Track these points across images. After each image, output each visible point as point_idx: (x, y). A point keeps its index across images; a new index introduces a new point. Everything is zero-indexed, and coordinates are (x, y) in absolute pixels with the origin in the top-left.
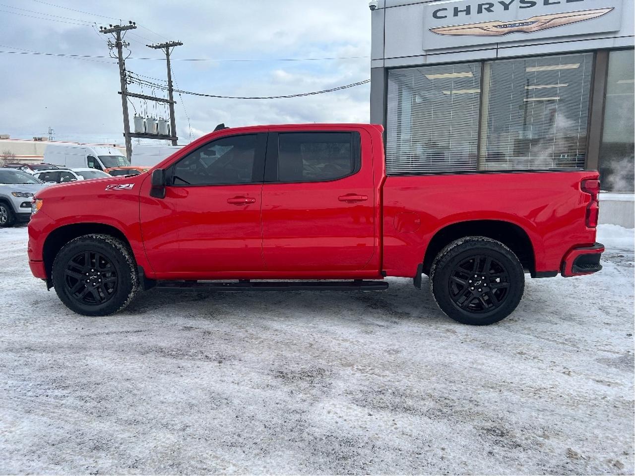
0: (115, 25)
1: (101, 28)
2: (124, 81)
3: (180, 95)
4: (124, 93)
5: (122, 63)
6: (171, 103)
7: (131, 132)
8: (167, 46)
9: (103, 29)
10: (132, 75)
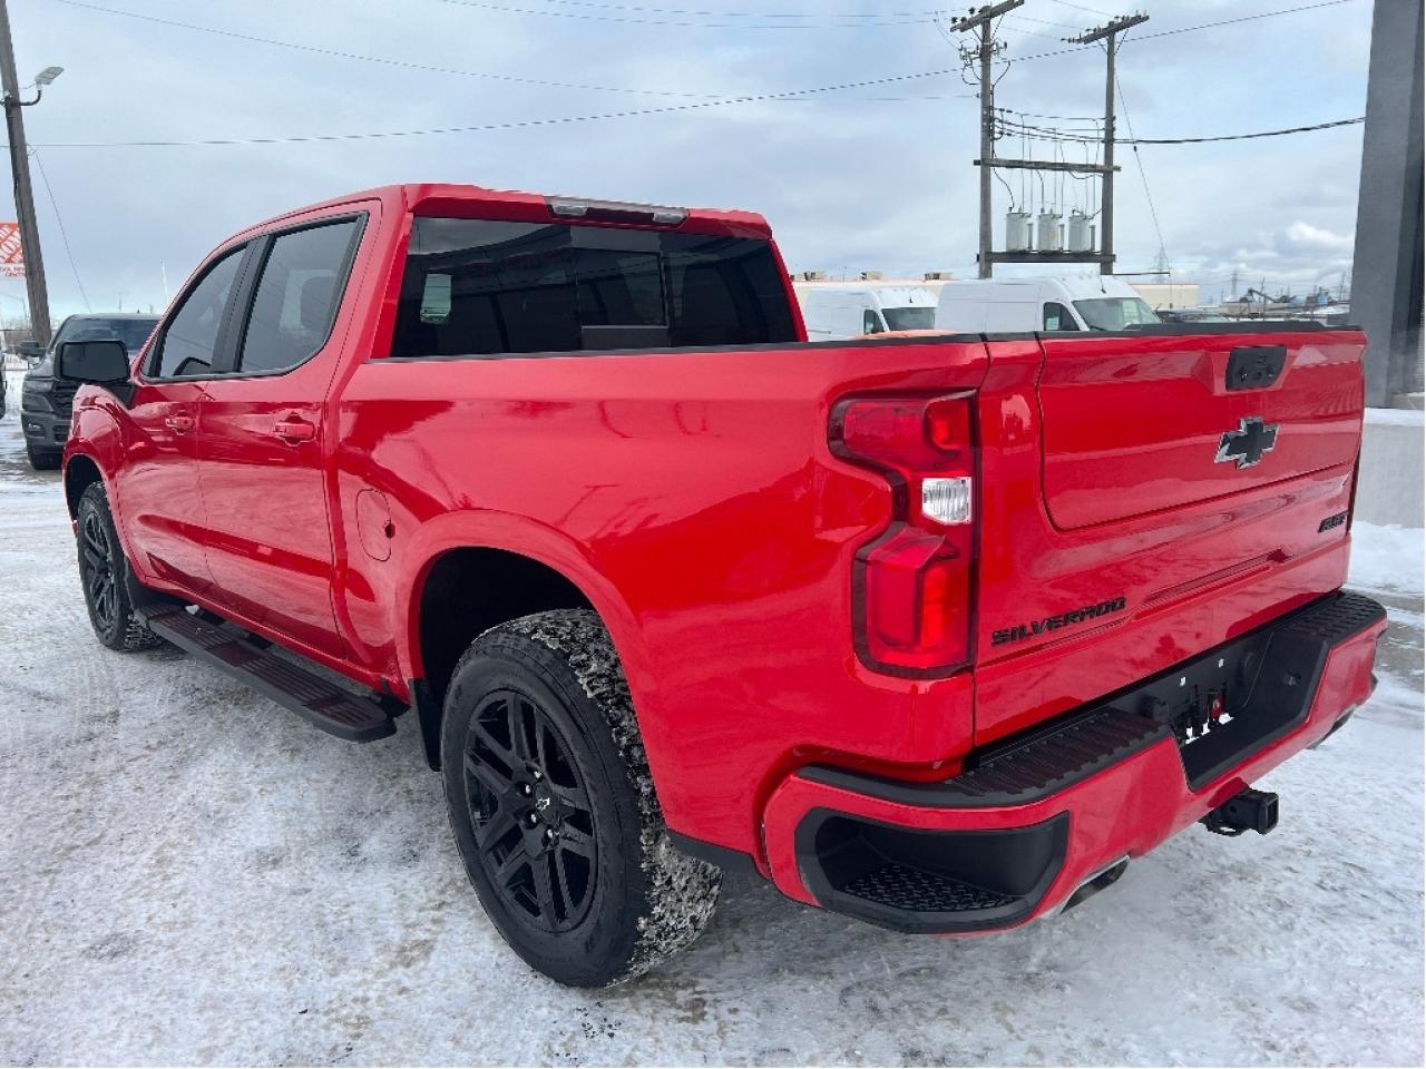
0: (981, 7)
1: (954, 20)
2: (988, 134)
3: (1135, 148)
4: (986, 163)
5: (987, 94)
6: (1108, 171)
7: (993, 250)
8: (1111, 30)
9: (959, 22)
10: (1007, 117)
